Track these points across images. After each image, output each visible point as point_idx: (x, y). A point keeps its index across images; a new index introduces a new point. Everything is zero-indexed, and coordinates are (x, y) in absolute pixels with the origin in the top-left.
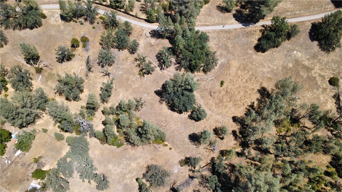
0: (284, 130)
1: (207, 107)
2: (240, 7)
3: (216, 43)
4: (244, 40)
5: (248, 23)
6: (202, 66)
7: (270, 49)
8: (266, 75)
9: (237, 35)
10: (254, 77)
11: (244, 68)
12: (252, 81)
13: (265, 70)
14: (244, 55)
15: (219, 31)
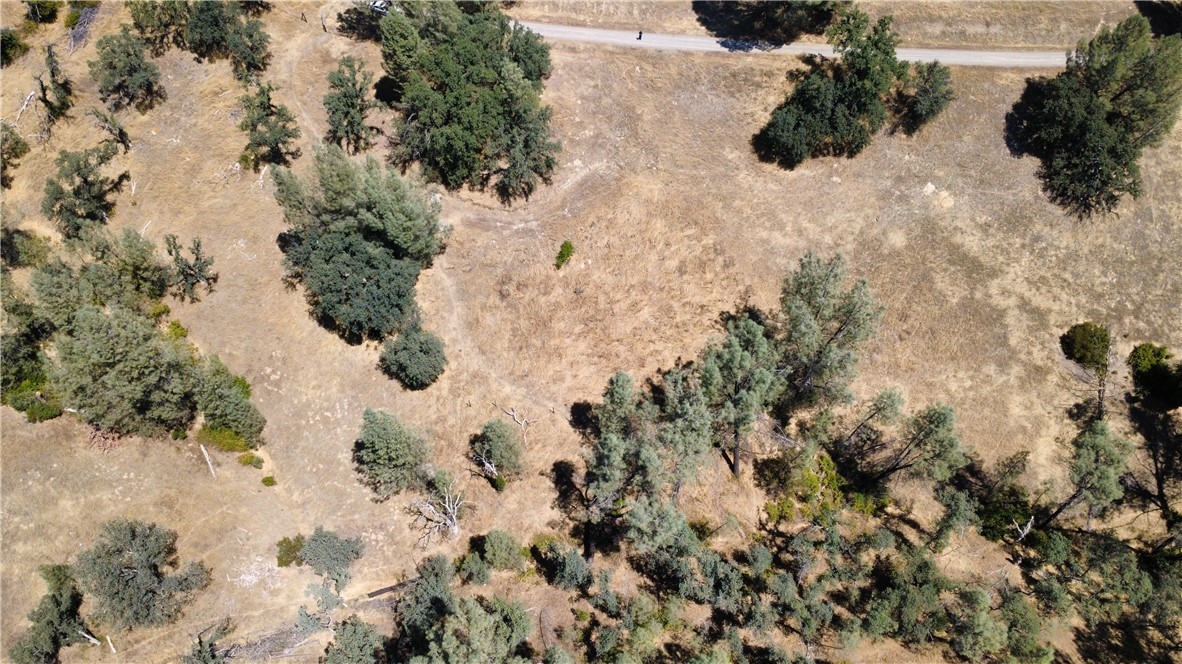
0: (801, 511)
1: (473, 340)
3: (588, 92)
4: (716, 103)
5: (747, 40)
6: (501, 170)
7: (821, 158)
8: (778, 260)
9: (687, 76)
10: (720, 259)
11: (687, 214)
12: (709, 276)
13: (778, 239)
14: (699, 164)
15: (618, 51)
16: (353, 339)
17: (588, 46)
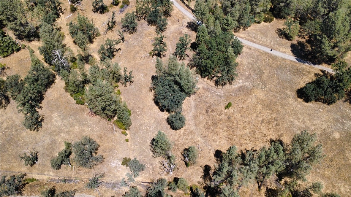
1: (194, 121)
2: (306, 41)
3: (251, 62)
4: (289, 76)
5: (305, 60)
6: (218, 76)
7: (318, 102)
8: (294, 129)
9: (282, 65)
10: (275, 123)
11: (269, 106)
12: (270, 126)
13: (296, 122)
14: (278, 92)
15: (263, 53)
16: (162, 110)
17: (255, 49)
